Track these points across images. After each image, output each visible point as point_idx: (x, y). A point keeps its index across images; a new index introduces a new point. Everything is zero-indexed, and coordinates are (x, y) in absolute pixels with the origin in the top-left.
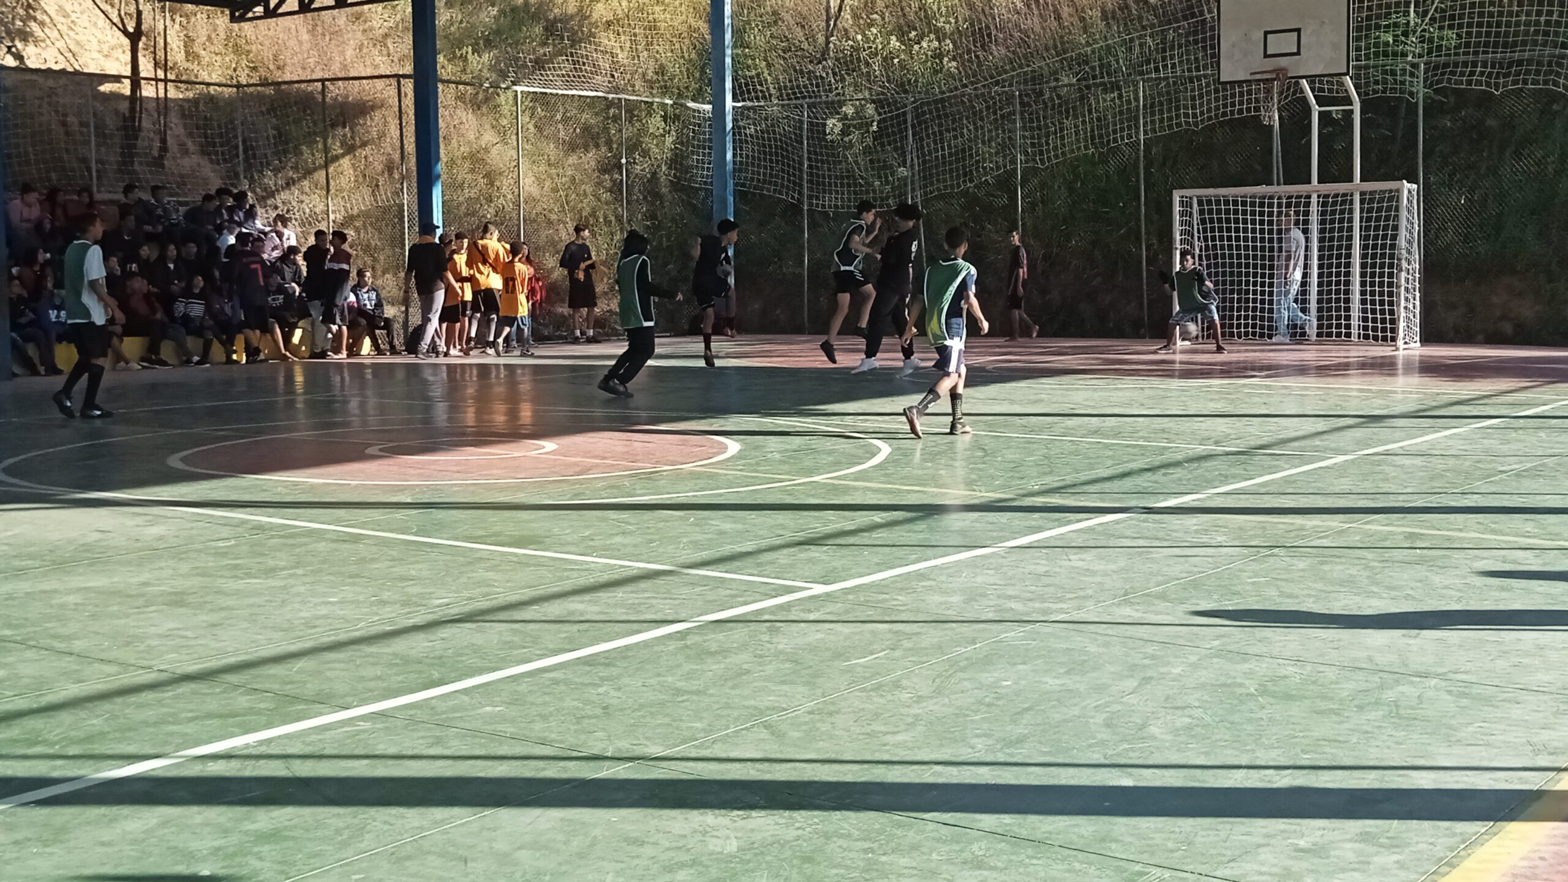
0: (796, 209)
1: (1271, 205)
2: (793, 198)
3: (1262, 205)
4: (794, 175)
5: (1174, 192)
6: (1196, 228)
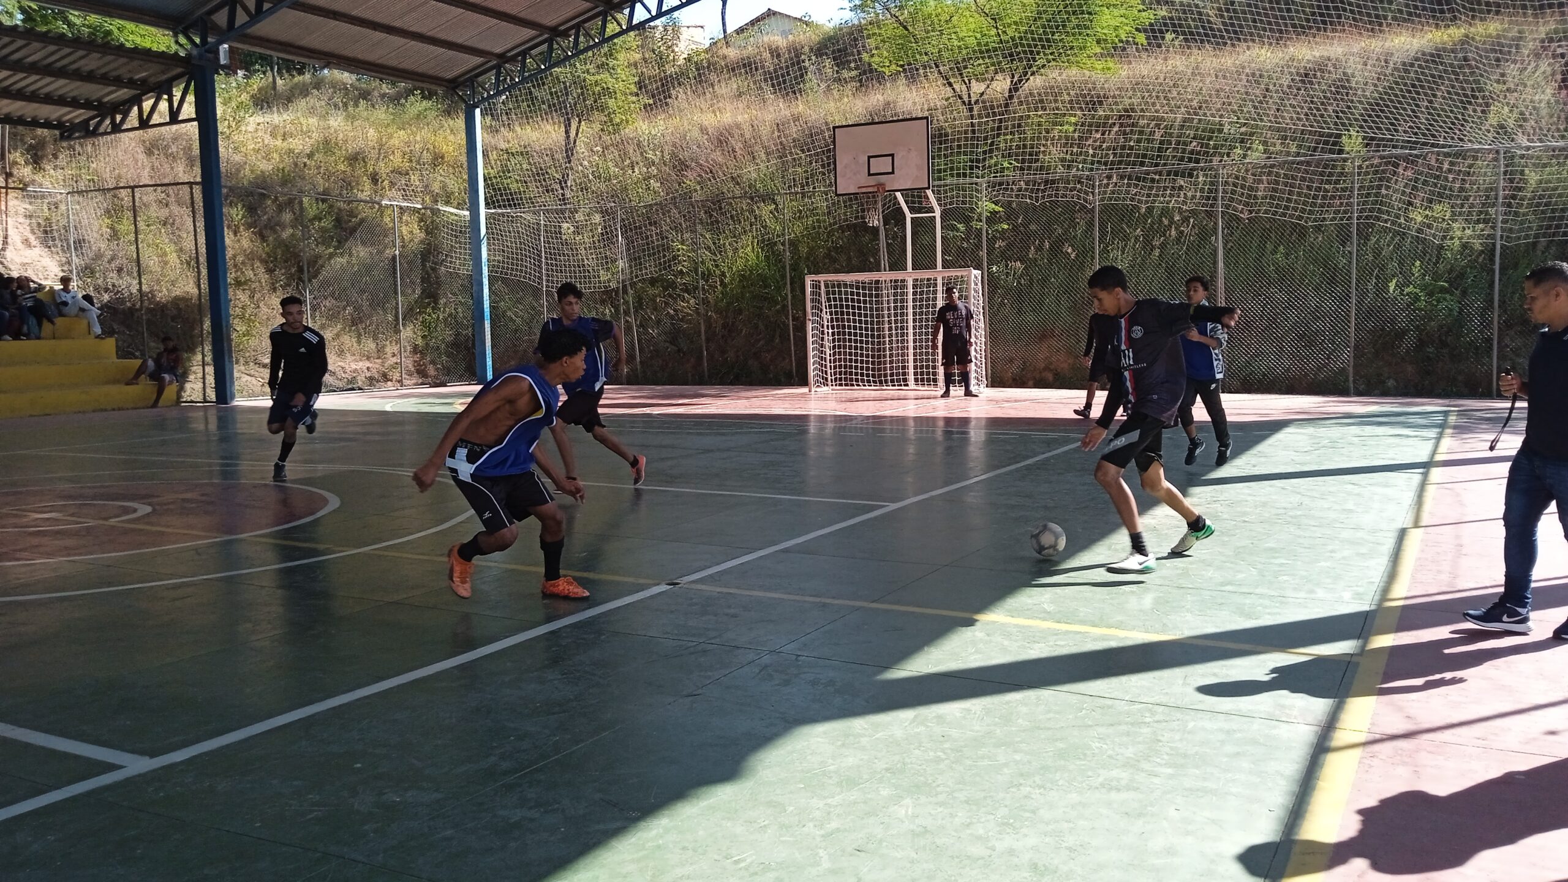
5: (808, 277)
6: (824, 304)
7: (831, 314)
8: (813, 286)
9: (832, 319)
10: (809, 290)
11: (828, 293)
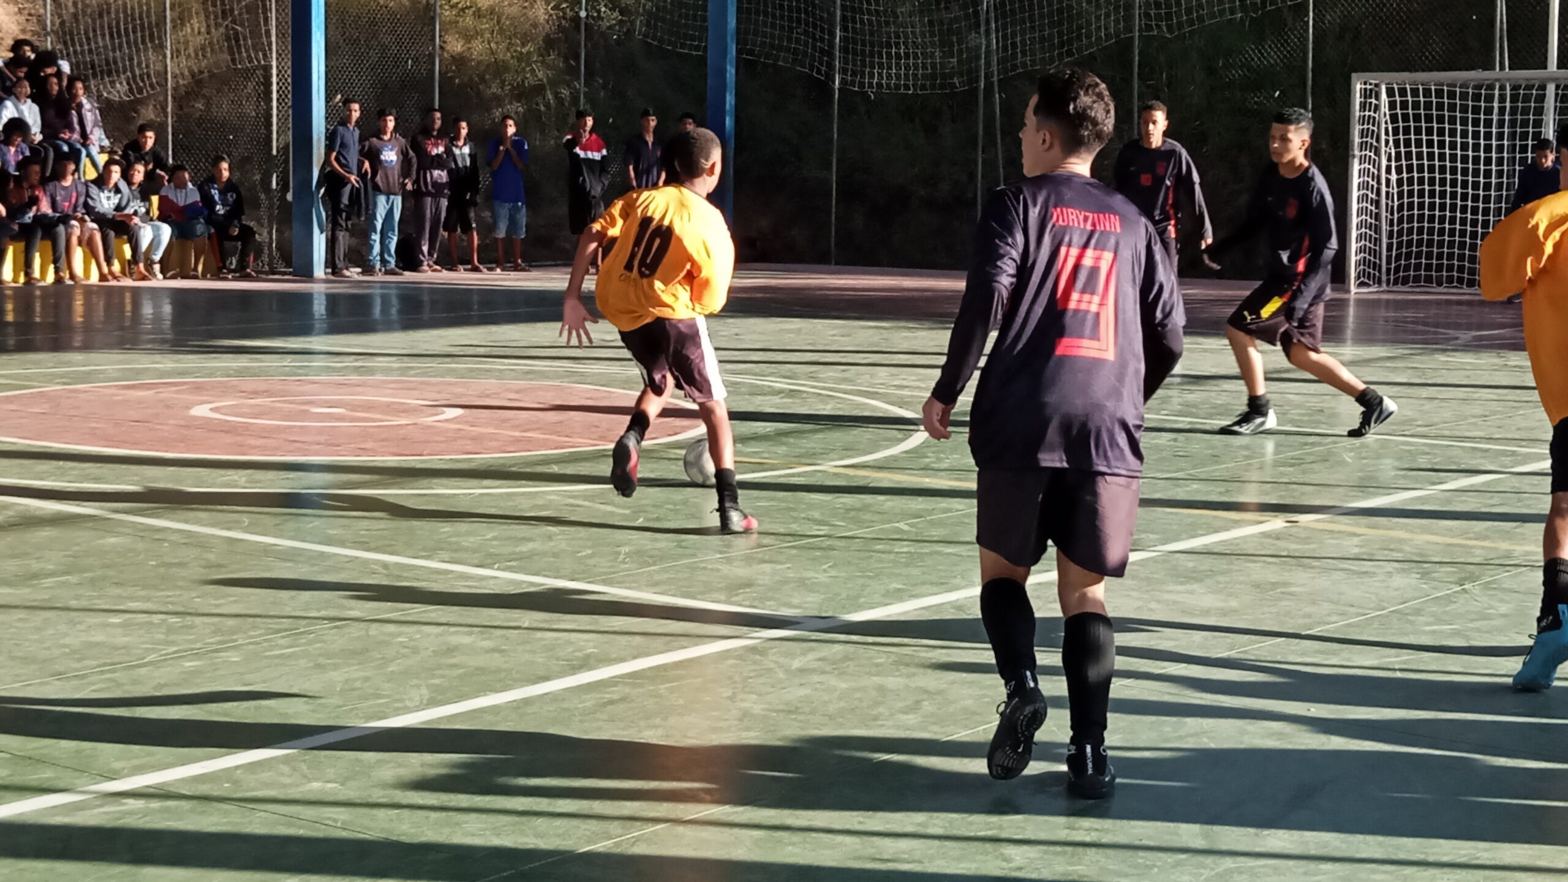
0: (825, 87)
1: (1490, 99)
2: (819, 72)
3: (1477, 97)
4: (822, 40)
5: (1354, 75)
6: (1383, 126)
7: (1397, 144)
8: (1366, 94)
9: (1398, 154)
10: (1357, 100)
11: (1392, 105)
